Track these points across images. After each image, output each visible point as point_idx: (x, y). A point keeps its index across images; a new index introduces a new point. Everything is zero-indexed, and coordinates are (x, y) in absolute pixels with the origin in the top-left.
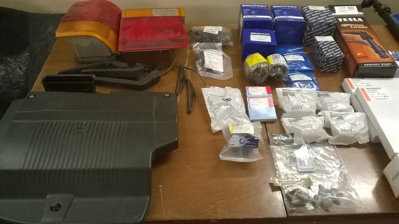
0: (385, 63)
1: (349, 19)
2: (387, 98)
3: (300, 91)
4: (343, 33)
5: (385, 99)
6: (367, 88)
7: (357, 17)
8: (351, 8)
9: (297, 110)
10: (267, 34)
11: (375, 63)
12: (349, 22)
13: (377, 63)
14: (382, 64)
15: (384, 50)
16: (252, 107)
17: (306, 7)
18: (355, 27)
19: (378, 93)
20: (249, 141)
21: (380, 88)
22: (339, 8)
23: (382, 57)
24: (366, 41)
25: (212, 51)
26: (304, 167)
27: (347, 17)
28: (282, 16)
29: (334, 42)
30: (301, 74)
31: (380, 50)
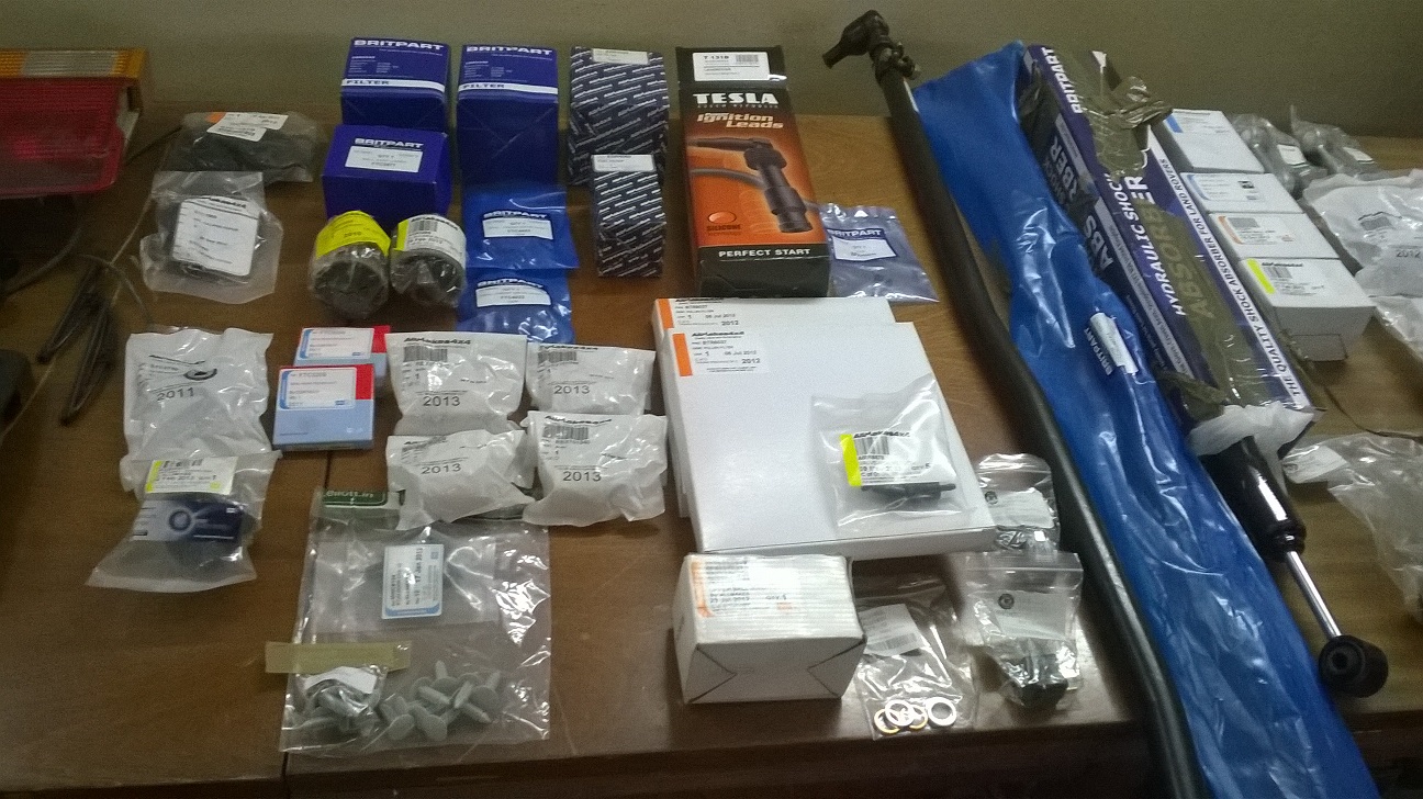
0: (789, 247)
1: (731, 96)
2: (752, 364)
3: (468, 342)
4: (693, 144)
5: (743, 369)
6: (697, 332)
7: (759, 89)
8: (749, 59)
9: (442, 409)
10: (412, 145)
11: (755, 248)
12: (729, 108)
13: (764, 247)
14: (778, 252)
15: (805, 202)
16: (292, 401)
17: (581, 54)
18: (739, 125)
19: (728, 350)
20: (204, 521)
21: (742, 333)
22: (708, 59)
23: (789, 226)
24: (756, 174)
25: (217, 200)
26: (403, 606)
27: (727, 88)
28: (480, 84)
29: (653, 174)
30: (522, 284)
31: (790, 202)
